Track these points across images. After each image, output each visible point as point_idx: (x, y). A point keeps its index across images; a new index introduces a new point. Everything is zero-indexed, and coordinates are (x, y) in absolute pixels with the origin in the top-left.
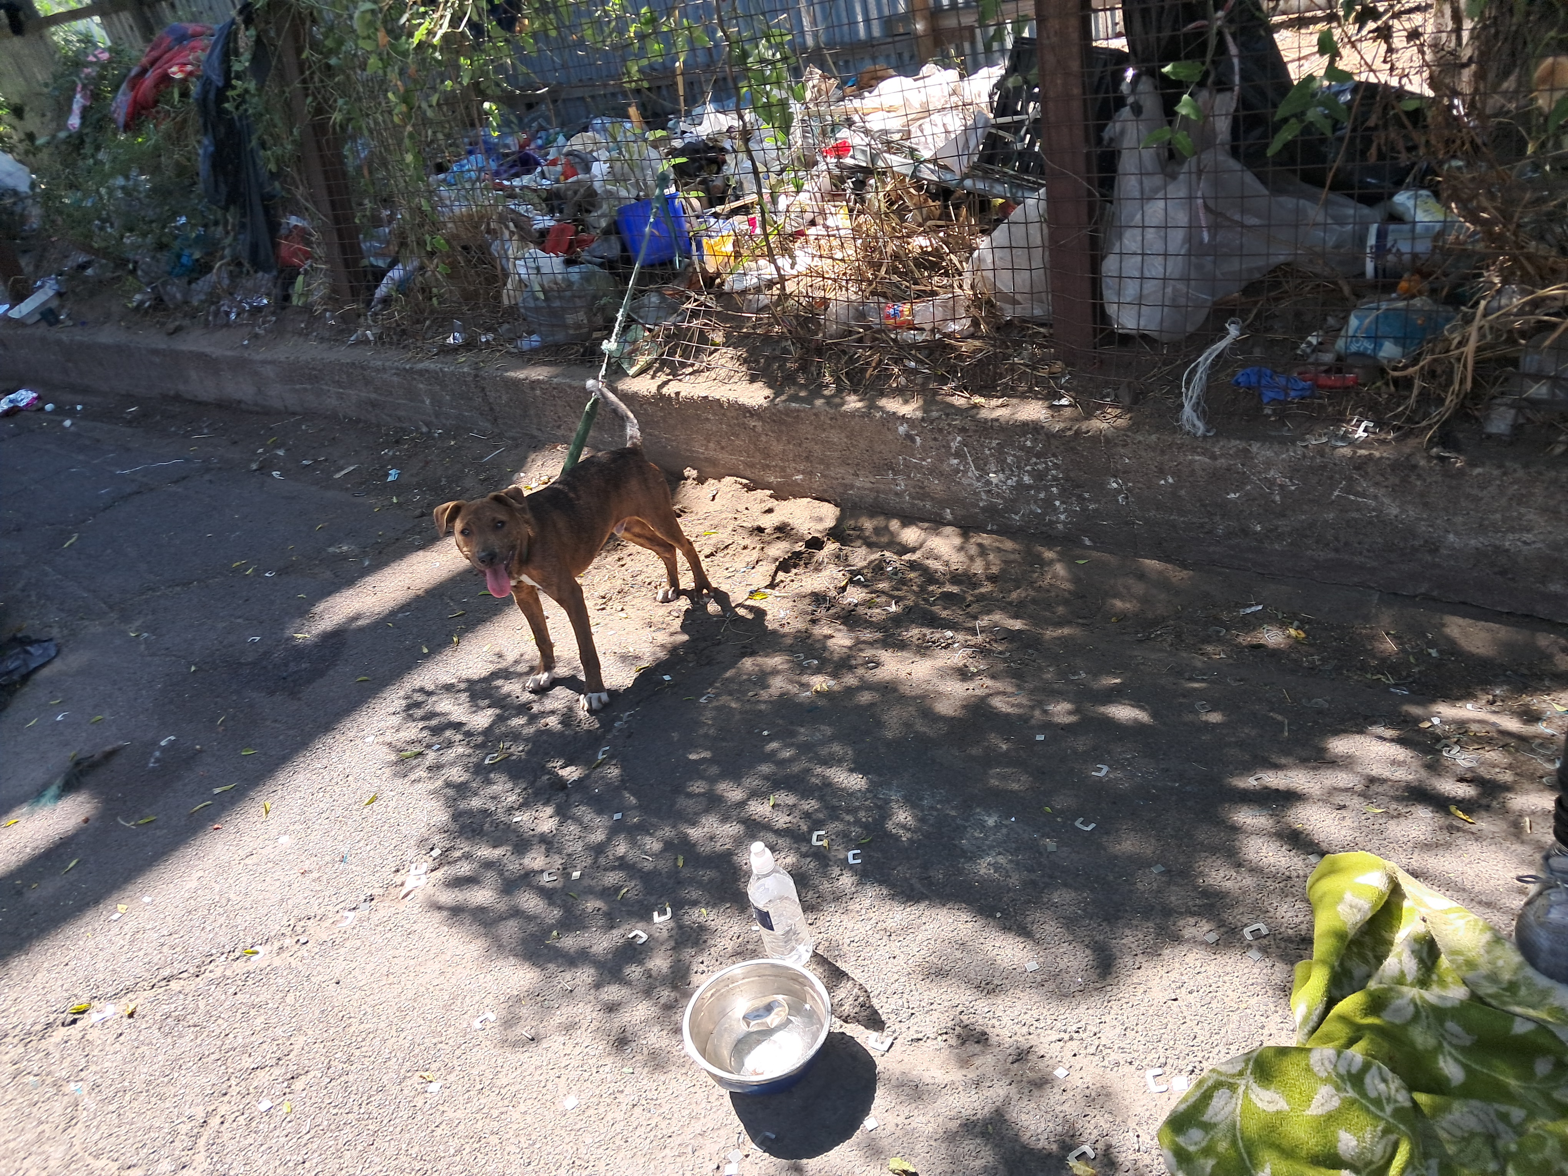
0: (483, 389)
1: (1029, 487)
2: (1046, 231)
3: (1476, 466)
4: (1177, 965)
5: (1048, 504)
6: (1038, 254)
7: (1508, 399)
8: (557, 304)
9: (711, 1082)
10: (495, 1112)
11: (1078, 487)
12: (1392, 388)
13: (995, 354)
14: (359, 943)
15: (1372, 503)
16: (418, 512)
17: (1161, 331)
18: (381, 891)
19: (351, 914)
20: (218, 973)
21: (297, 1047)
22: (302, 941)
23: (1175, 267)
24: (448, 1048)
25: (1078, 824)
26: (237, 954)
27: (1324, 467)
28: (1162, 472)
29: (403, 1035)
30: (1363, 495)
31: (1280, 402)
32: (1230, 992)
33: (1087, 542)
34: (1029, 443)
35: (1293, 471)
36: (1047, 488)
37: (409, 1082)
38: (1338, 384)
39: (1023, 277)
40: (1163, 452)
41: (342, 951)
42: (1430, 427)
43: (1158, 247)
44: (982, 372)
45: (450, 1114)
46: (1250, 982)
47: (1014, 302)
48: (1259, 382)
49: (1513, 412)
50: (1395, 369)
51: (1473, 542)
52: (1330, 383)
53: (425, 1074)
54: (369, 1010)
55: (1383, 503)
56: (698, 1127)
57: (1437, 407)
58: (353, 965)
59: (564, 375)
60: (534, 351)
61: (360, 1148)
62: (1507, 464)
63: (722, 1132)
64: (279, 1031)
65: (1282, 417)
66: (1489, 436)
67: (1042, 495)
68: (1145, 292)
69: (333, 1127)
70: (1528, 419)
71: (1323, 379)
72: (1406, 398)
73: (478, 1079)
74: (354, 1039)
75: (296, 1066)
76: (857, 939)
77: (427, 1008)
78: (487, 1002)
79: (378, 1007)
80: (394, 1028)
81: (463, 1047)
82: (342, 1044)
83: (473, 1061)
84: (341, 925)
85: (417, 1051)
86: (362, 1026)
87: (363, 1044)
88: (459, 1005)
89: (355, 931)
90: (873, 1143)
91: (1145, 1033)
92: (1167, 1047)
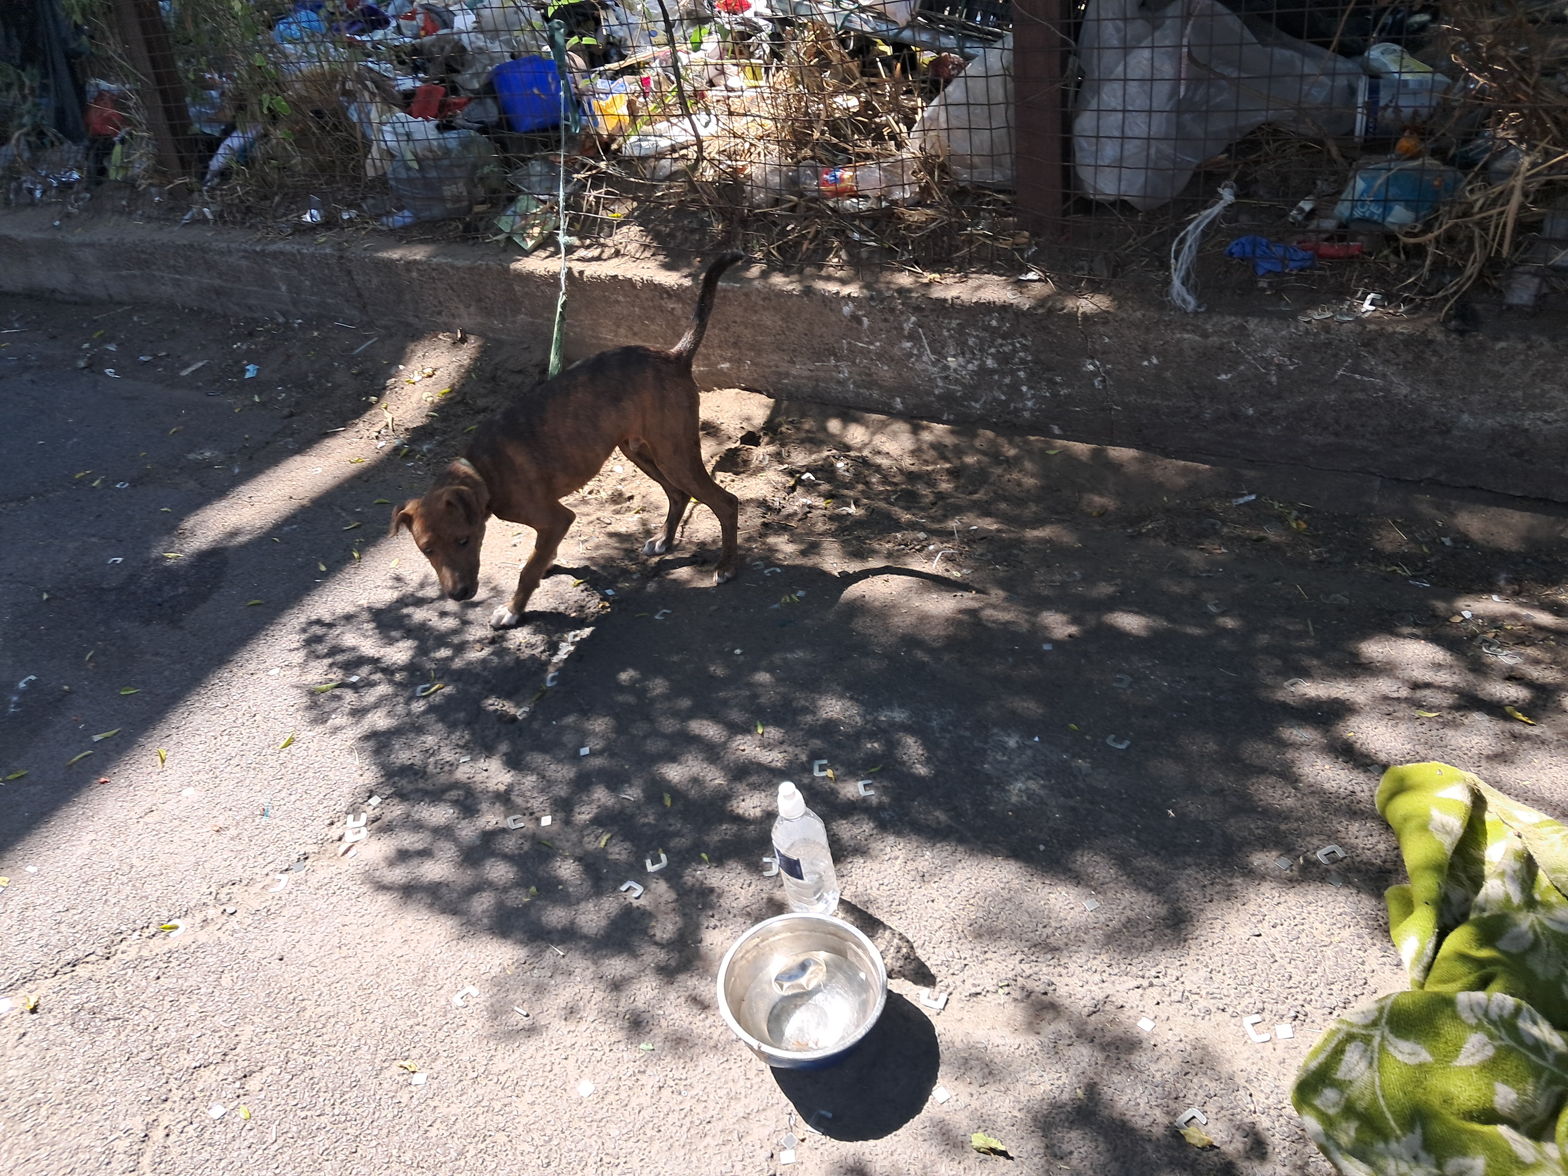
0: (349, 272)
1: (993, 371)
2: (1011, 86)
3: (1499, 339)
4: (1253, 896)
5: (1014, 390)
6: (1000, 113)
7: (1531, 267)
8: (433, 174)
9: (750, 1054)
10: (497, 1106)
11: (1049, 369)
12: (1403, 256)
13: (950, 224)
14: (298, 910)
15: (1379, 382)
16: (286, 412)
17: (1144, 197)
18: (315, 848)
19: (284, 877)
20: (132, 954)
21: (244, 1039)
22: (229, 910)
23: (1159, 126)
24: (428, 1031)
25: (1110, 741)
26: (152, 930)
27: (1328, 344)
28: (1146, 352)
29: (370, 1018)
30: (1370, 374)
31: (1277, 274)
32: (1317, 924)
33: (1056, 430)
34: (994, 323)
35: (1294, 348)
36: (1013, 373)
37: (386, 1074)
38: (1342, 254)
39: (982, 139)
40: (1148, 330)
41: (280, 921)
42: (1446, 299)
43: (1141, 102)
44: (936, 244)
45: (443, 1110)
46: (1339, 911)
47: (972, 167)
48: (1254, 252)
49: (1537, 281)
50: (1408, 234)
51: (1489, 422)
52: (1332, 251)
53: (406, 1064)
54: (325, 990)
55: (1392, 382)
56: (739, 1108)
57: (1453, 277)
58: (296, 937)
59: (445, 255)
60: (405, 228)
61: (341, 1157)
62: (1534, 337)
63: (769, 1113)
64: (219, 1021)
65: (1279, 291)
66: (1510, 307)
67: (1007, 380)
68: (1126, 153)
69: (304, 1133)
70: (1553, 289)
71: (1326, 248)
72: (1417, 267)
73: (469, 1066)
74: (312, 1025)
75: (246, 1063)
76: (886, 882)
77: (394, 984)
78: (464, 973)
79: (335, 985)
80: (359, 1009)
81: (445, 1028)
82: (299, 1032)
83: (460, 1044)
84: (271, 890)
85: (390, 1036)
86: (319, 1009)
87: (324, 1030)
88: (432, 978)
89: (292, 897)
90: (948, 1117)
91: (1233, 975)
92: (1261, 990)
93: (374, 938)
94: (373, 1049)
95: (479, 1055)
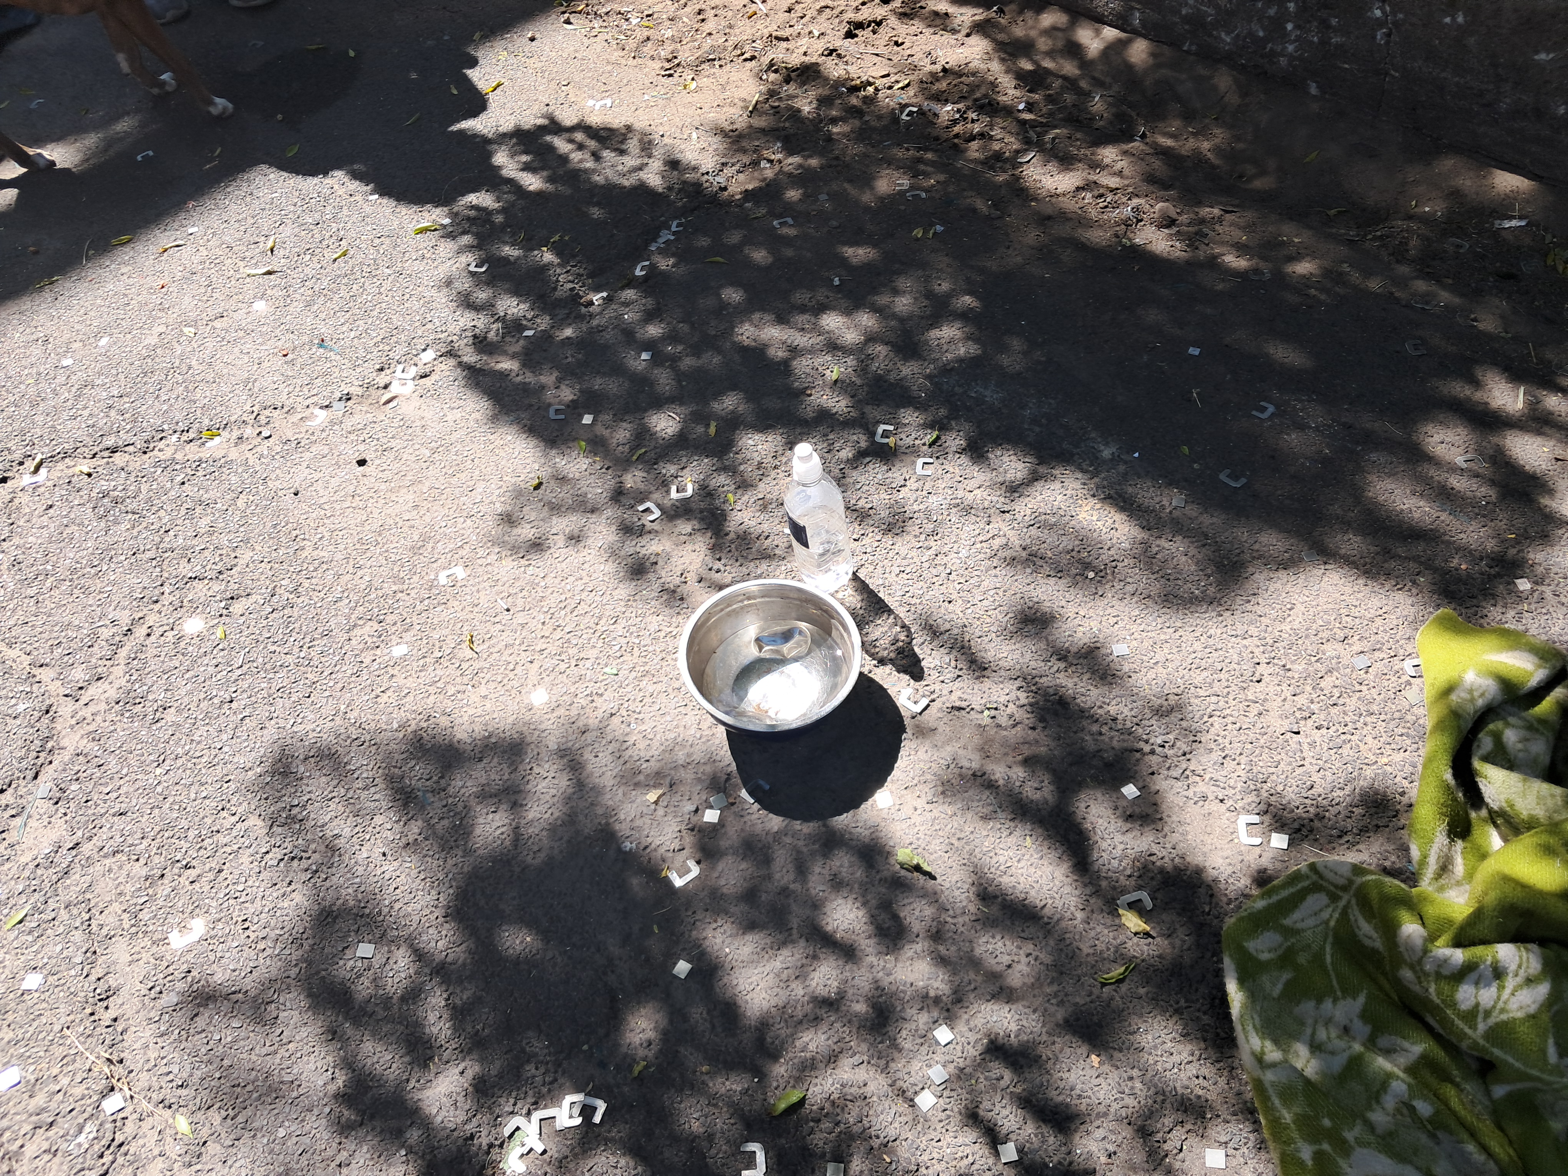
4: (1309, 688)
10: (451, 690)
14: (326, 449)
18: (360, 391)
19: (323, 413)
20: (168, 453)
21: (242, 562)
22: (264, 434)
24: (409, 601)
25: (1223, 476)
26: (191, 435)
29: (360, 573)
32: (1369, 739)
33: (1313, 89)
37: (357, 632)
41: (307, 456)
45: (400, 680)
46: (1400, 730)
54: (327, 535)
58: (317, 476)
61: (294, 698)
64: (224, 540)
67: (1272, 12)
69: (268, 666)
73: (437, 644)
74: (305, 565)
75: (237, 586)
77: (392, 546)
78: (461, 553)
79: (337, 533)
80: (352, 563)
81: (426, 602)
82: (292, 569)
83: (436, 621)
84: (309, 423)
85: (373, 596)
86: (316, 552)
87: (314, 574)
88: (430, 550)
89: (324, 435)
90: (883, 824)
91: (1248, 768)
92: (1273, 791)
93: (388, 495)
94: (353, 604)
95: (450, 637)
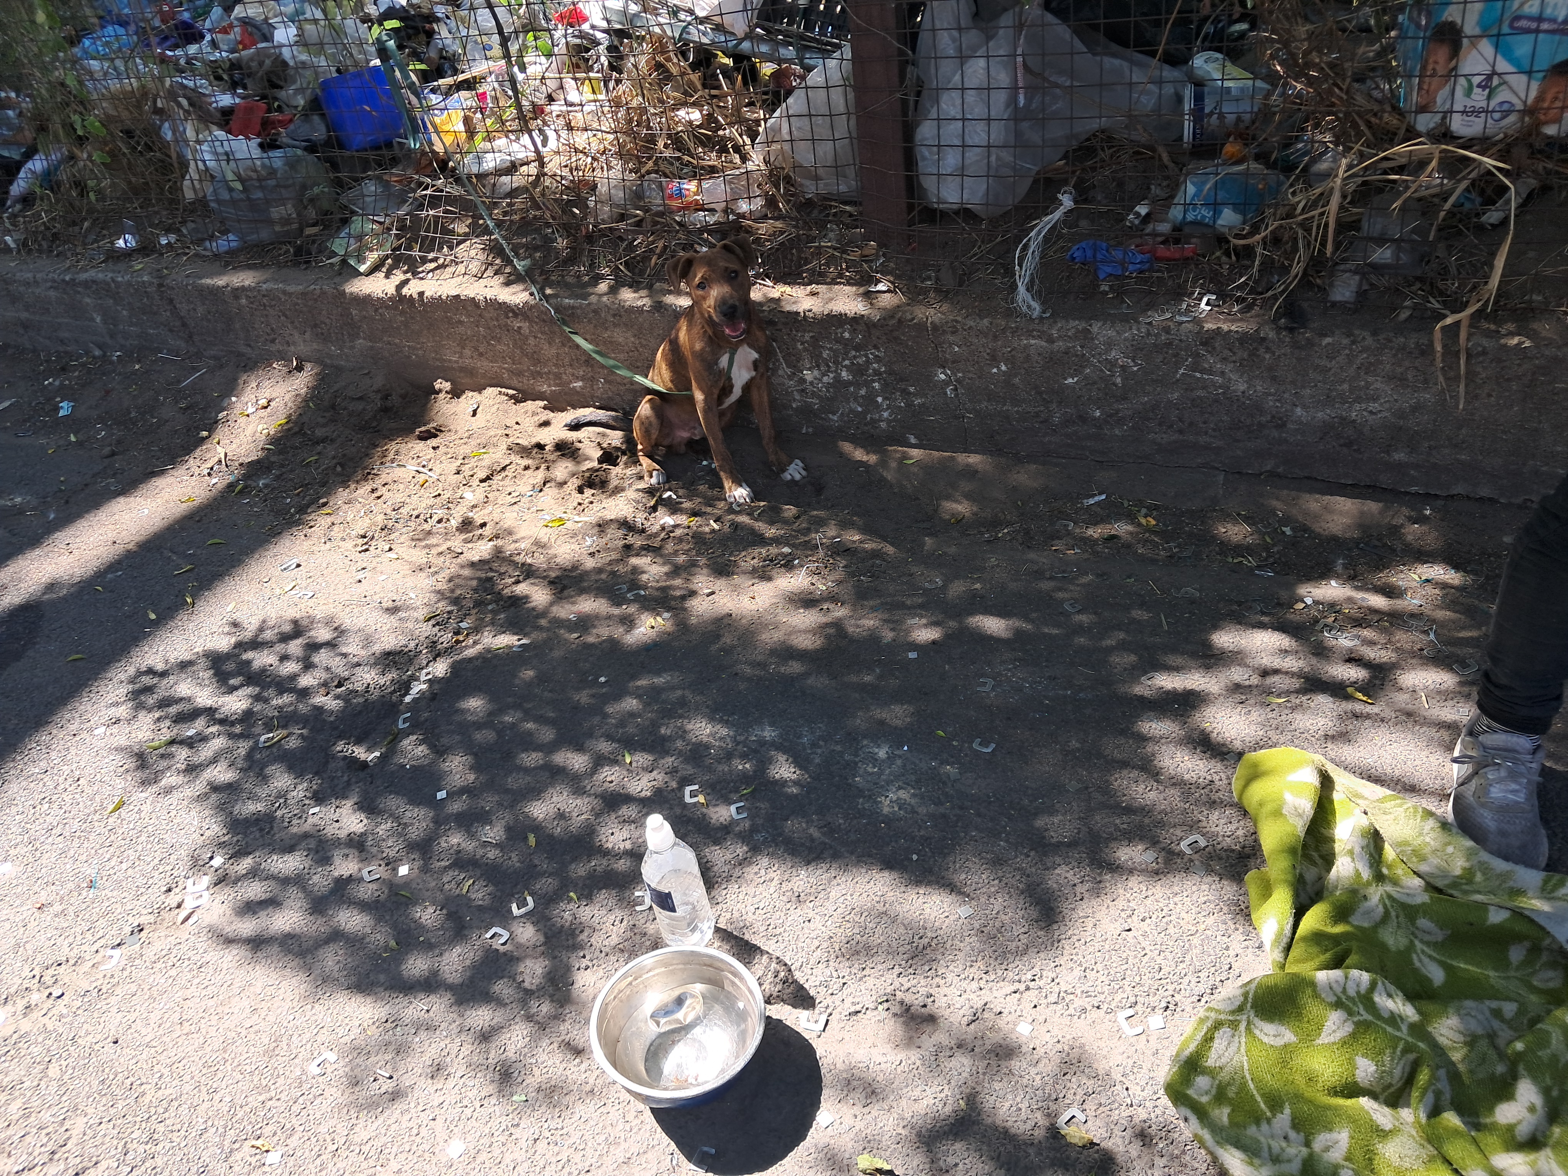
0: (171, 301)
1: (848, 383)
2: (851, 96)
3: (1326, 335)
4: (1121, 891)
5: (869, 399)
6: (841, 123)
7: (1351, 265)
8: (259, 195)
9: (627, 1097)
11: (902, 380)
12: (1234, 258)
13: (798, 236)
14: (133, 988)
15: (1219, 380)
16: (107, 451)
17: (987, 204)
18: (152, 918)
19: (117, 952)
21: (76, 1132)
22: (56, 994)
23: (998, 134)
24: (282, 1105)
25: (976, 745)
27: (1169, 344)
28: (994, 359)
29: (217, 1097)
30: (1210, 372)
31: (1117, 277)
32: (1183, 915)
33: (912, 440)
34: (847, 335)
35: (1136, 350)
36: (867, 384)
37: (238, 1156)
38: (1177, 256)
39: (826, 150)
40: (995, 338)
41: (113, 1000)
42: (1275, 298)
43: (979, 111)
44: (785, 257)
46: (1203, 899)
47: (817, 178)
48: (1094, 256)
49: (1357, 278)
50: (1238, 236)
51: (1320, 415)
52: (1168, 254)
53: (258, 1143)
54: (166, 1071)
55: (1230, 379)
56: (619, 1154)
57: (1281, 276)
58: (133, 1016)
59: (275, 280)
60: (232, 253)
62: (1357, 332)
63: (650, 1155)
64: (46, 1116)
65: (1120, 294)
66: (1334, 304)
67: (863, 392)
68: (967, 161)
70: (1372, 284)
71: (1162, 250)
72: (1247, 268)
73: (328, 1138)
74: (153, 1110)
75: (79, 1160)
76: (762, 905)
77: (243, 1058)
78: (320, 1038)
79: (176, 1065)
80: (204, 1089)
81: (301, 1100)
82: (139, 1119)
83: (318, 1116)
84: (103, 968)
85: (240, 1114)
86: (160, 1092)
87: (167, 1115)
88: (285, 1048)
89: (126, 973)
90: (833, 1142)
91: (1106, 972)
92: (1133, 984)
93: (219, 1010)
94: (221, 1130)
95: (339, 1126)
